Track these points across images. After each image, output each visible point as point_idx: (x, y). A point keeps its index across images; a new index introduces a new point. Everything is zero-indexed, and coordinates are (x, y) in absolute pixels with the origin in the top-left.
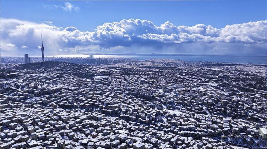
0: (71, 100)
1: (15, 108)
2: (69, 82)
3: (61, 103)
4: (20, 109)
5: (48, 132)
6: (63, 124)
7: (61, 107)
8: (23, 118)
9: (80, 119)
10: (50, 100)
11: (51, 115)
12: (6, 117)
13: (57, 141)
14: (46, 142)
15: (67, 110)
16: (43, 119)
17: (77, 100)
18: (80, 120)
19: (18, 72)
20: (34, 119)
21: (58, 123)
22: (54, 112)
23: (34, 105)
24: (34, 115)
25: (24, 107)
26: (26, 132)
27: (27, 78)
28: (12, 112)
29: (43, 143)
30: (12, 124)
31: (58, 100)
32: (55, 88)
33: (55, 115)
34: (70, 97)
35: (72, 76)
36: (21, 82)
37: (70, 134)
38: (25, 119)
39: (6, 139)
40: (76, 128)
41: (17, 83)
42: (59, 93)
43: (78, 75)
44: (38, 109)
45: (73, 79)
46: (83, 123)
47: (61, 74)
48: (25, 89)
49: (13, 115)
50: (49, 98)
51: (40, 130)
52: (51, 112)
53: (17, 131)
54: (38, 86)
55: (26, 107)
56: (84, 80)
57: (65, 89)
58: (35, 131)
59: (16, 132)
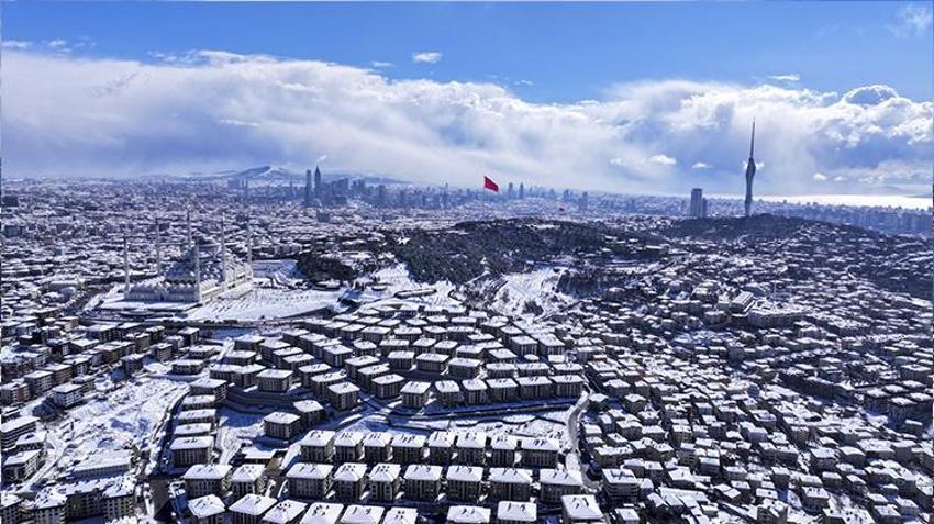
0: (832, 367)
1: (645, 353)
2: (832, 299)
3: (791, 371)
4: (657, 359)
5: (733, 456)
6: (787, 445)
7: (787, 382)
8: (663, 388)
9: (859, 447)
10: (753, 350)
11: (750, 402)
12: (619, 372)
13: (759, 500)
14: (722, 487)
15: (811, 400)
16: (722, 409)
17: (855, 373)
18: (857, 451)
19: (668, 242)
20: (693, 400)
21: (770, 437)
22: (762, 393)
23: (701, 356)
24: (697, 388)
25: (671, 354)
26: (667, 433)
27: (691, 266)
28: (636, 360)
29: (712, 487)
30: (633, 398)
31: (783, 358)
32: (776, 311)
33: (763, 404)
34: (828, 355)
35: (846, 278)
36: (670, 276)
37: (813, 493)
38: (669, 393)
39: (612, 436)
40: (837, 476)
41: (659, 278)
42: (788, 331)
43: (871, 277)
44: (710, 373)
45: (851, 288)
46: (869, 469)
47: (805, 264)
48: (680, 300)
49: (637, 370)
50: (749, 343)
51: (708, 442)
52: (753, 392)
53: (642, 421)
54: (720, 297)
55: (677, 355)
56: (898, 298)
57: (812, 320)
58: (693, 441)
59: (640, 425)
